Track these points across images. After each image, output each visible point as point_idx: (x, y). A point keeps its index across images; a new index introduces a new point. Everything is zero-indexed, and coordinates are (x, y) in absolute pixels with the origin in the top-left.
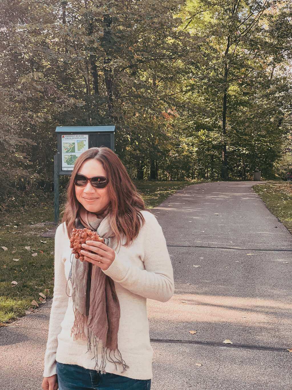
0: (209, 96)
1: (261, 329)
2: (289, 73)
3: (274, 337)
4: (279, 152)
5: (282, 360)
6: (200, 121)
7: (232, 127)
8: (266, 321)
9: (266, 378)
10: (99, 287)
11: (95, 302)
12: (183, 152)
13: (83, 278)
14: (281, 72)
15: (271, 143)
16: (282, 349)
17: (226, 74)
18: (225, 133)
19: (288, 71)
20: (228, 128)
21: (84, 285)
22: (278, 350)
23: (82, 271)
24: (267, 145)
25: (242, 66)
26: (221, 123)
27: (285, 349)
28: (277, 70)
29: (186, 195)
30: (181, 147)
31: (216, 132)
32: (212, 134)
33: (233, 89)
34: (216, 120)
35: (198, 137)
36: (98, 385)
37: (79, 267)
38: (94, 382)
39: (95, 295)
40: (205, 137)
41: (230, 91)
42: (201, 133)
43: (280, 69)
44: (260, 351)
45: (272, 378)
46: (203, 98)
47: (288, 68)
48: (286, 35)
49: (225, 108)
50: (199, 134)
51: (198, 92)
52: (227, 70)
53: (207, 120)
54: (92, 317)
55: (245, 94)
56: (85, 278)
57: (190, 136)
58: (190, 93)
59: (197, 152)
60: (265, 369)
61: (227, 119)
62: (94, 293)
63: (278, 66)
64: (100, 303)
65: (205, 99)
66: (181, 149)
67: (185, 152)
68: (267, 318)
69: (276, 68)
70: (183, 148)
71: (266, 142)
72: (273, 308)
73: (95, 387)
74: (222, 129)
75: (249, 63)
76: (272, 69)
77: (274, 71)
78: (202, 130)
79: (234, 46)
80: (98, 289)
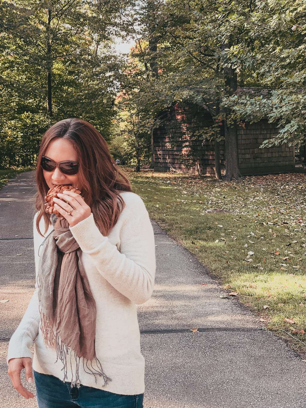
0: (30, 74)
1: (157, 313)
2: (114, 51)
3: (172, 319)
4: (108, 135)
5: (189, 341)
6: (22, 103)
7: (58, 109)
8: (158, 305)
9: (181, 360)
10: (67, 285)
11: (63, 303)
12: (6, 137)
13: (49, 274)
14: (105, 50)
15: (101, 126)
16: (185, 330)
17: (49, 50)
18: (51, 115)
19: (113, 49)
20: (55, 110)
21: (50, 282)
22: (182, 331)
23: (49, 267)
24: (97, 128)
25: (66, 42)
26: (46, 105)
27: (187, 330)
28: (101, 47)
29: (22, 184)
30: (3, 131)
31: (42, 115)
32: (37, 116)
33: (57, 66)
34: (40, 101)
35: (21, 120)
36: (77, 399)
37: (46, 262)
38: (72, 395)
39: (63, 294)
40: (29, 120)
41: (54, 70)
42: (25, 116)
43: (105, 47)
44: (165, 334)
45: (187, 359)
46: (25, 77)
47: (112, 46)
48: (115, 10)
49: (50, 87)
50: (23, 117)
51: (18, 70)
52: (49, 46)
53: (30, 101)
54: (60, 321)
55: (71, 73)
56: (51, 274)
57: (12, 120)
58: (9, 71)
59: (22, 137)
60: (177, 351)
61: (53, 100)
62: (62, 292)
63: (102, 44)
64: (67, 304)
65: (27, 78)
66: (4, 134)
67: (8, 137)
68: (158, 302)
69: (100, 45)
70: (5, 133)
71: (96, 125)
72: (160, 291)
73: (75, 401)
74: (49, 111)
75: (74, 40)
76: (96, 47)
77: (98, 49)
78: (25, 112)
79: (55, 20)
80: (66, 287)
